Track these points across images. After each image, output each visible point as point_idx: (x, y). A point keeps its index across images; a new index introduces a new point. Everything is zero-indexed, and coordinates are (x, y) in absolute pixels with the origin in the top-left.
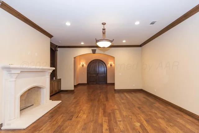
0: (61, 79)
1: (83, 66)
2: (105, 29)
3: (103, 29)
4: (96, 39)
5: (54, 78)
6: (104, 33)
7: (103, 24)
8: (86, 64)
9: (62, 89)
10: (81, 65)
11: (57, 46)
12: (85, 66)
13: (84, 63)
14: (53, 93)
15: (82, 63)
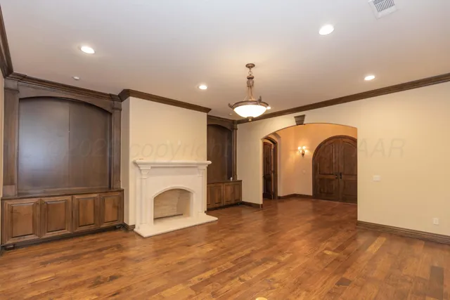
0: (241, 181)
1: (303, 154)
2: (252, 78)
3: (249, 78)
4: (229, 104)
5: (231, 178)
6: (250, 86)
7: (249, 67)
8: (310, 150)
9: (244, 199)
10: (299, 153)
11: (233, 121)
12: (309, 153)
13: (304, 148)
14: (222, 205)
15: (299, 148)
